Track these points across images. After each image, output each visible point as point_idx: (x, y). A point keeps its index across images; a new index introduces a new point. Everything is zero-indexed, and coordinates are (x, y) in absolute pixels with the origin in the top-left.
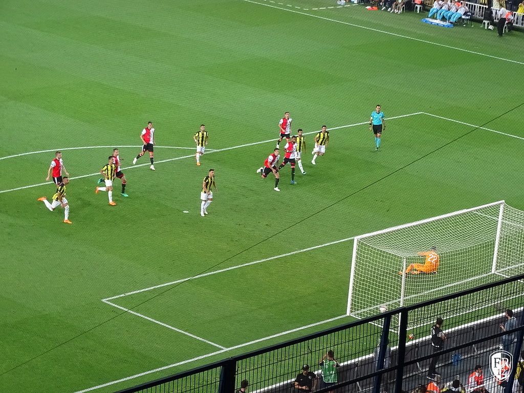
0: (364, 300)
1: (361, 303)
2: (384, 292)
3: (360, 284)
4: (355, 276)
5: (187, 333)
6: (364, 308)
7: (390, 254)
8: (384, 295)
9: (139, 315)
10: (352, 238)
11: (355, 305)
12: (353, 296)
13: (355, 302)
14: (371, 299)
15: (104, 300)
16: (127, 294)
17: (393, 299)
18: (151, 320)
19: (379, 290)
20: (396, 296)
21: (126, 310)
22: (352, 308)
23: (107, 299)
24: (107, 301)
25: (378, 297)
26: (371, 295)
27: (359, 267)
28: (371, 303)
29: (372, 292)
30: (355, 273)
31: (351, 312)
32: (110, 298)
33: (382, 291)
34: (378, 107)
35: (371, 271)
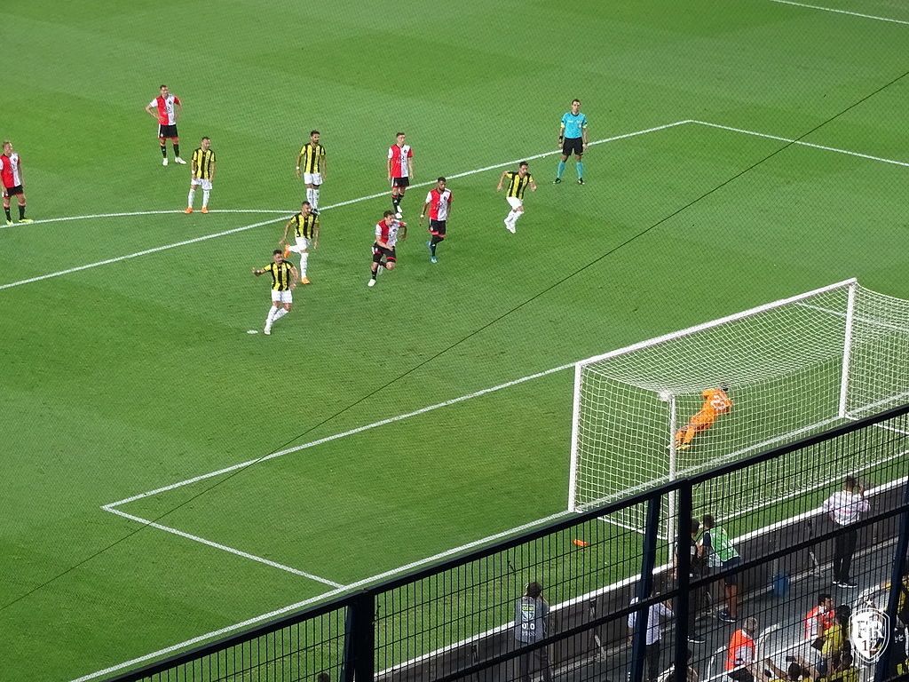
0: (601, 481)
1: (595, 487)
2: (638, 463)
3: (591, 450)
4: (580, 436)
5: (267, 562)
6: (601, 496)
7: (645, 391)
8: (638, 470)
9: (174, 531)
10: (572, 365)
11: (583, 492)
12: (578, 475)
13: (584, 485)
14: (614, 478)
15: (106, 507)
16: (149, 494)
17: (655, 476)
18: (198, 539)
19: (627, 461)
20: (660, 470)
21: (147, 522)
22: (577, 498)
23: (113, 505)
24: (113, 508)
25: (626, 475)
26: (614, 471)
27: (587, 418)
28: (613, 485)
29: (614, 464)
30: (581, 430)
31: (577, 504)
32: (118, 503)
33: (633, 462)
34: (575, 103)
35: (611, 426)
